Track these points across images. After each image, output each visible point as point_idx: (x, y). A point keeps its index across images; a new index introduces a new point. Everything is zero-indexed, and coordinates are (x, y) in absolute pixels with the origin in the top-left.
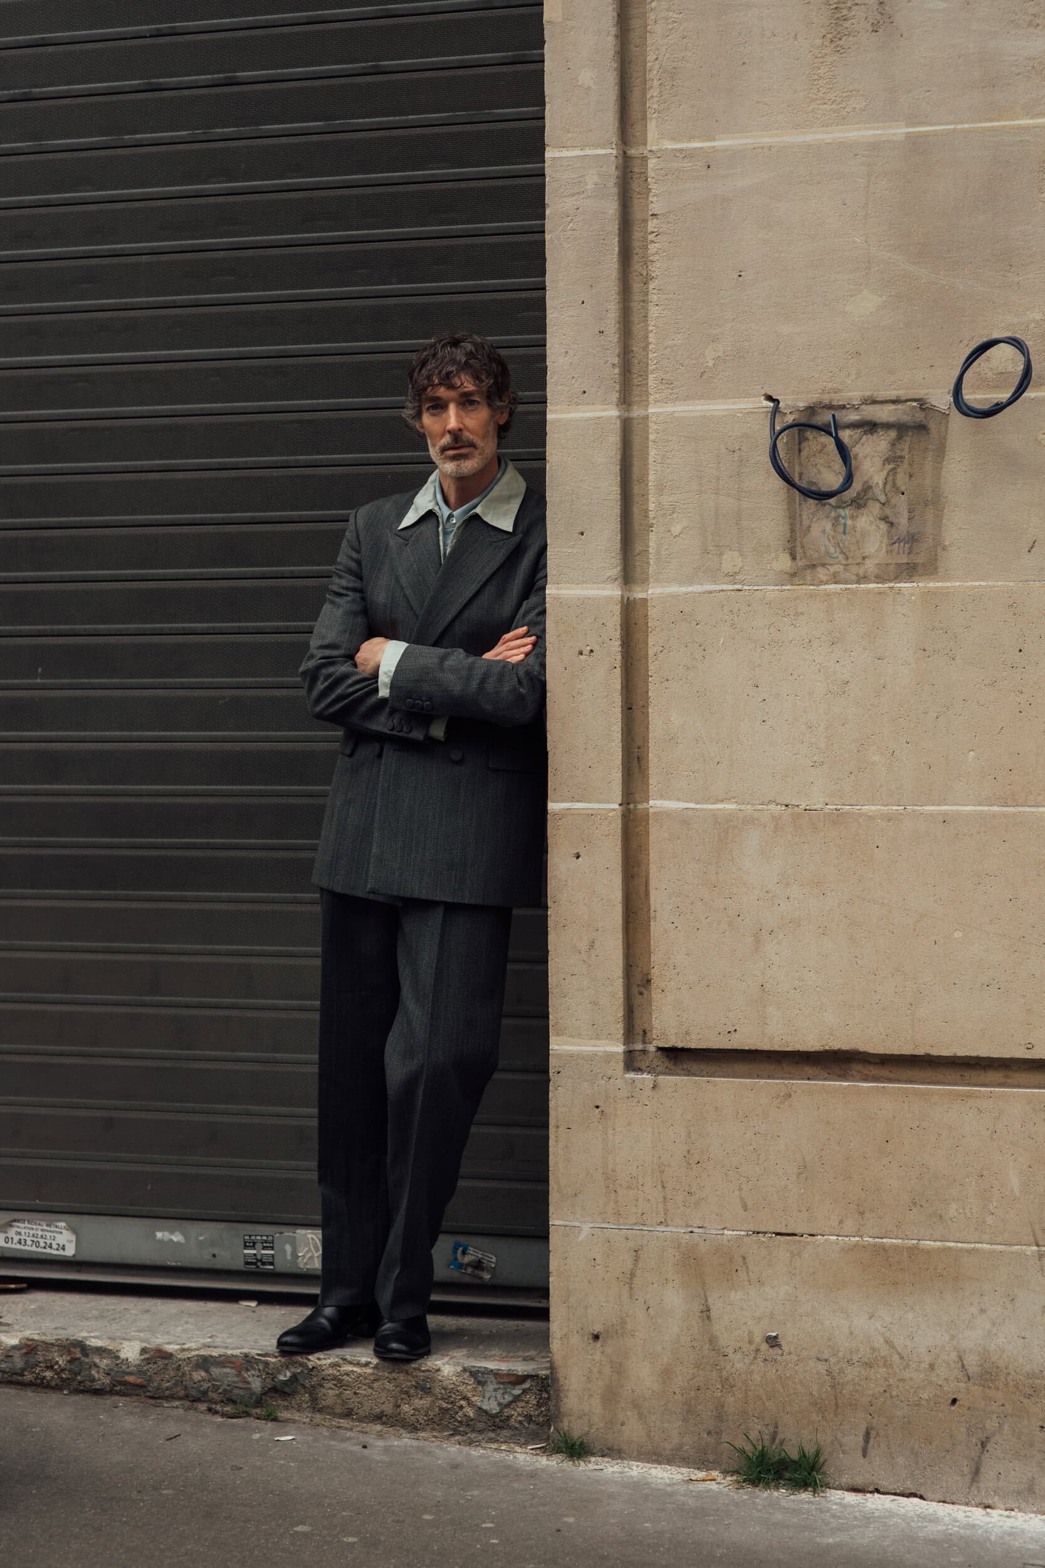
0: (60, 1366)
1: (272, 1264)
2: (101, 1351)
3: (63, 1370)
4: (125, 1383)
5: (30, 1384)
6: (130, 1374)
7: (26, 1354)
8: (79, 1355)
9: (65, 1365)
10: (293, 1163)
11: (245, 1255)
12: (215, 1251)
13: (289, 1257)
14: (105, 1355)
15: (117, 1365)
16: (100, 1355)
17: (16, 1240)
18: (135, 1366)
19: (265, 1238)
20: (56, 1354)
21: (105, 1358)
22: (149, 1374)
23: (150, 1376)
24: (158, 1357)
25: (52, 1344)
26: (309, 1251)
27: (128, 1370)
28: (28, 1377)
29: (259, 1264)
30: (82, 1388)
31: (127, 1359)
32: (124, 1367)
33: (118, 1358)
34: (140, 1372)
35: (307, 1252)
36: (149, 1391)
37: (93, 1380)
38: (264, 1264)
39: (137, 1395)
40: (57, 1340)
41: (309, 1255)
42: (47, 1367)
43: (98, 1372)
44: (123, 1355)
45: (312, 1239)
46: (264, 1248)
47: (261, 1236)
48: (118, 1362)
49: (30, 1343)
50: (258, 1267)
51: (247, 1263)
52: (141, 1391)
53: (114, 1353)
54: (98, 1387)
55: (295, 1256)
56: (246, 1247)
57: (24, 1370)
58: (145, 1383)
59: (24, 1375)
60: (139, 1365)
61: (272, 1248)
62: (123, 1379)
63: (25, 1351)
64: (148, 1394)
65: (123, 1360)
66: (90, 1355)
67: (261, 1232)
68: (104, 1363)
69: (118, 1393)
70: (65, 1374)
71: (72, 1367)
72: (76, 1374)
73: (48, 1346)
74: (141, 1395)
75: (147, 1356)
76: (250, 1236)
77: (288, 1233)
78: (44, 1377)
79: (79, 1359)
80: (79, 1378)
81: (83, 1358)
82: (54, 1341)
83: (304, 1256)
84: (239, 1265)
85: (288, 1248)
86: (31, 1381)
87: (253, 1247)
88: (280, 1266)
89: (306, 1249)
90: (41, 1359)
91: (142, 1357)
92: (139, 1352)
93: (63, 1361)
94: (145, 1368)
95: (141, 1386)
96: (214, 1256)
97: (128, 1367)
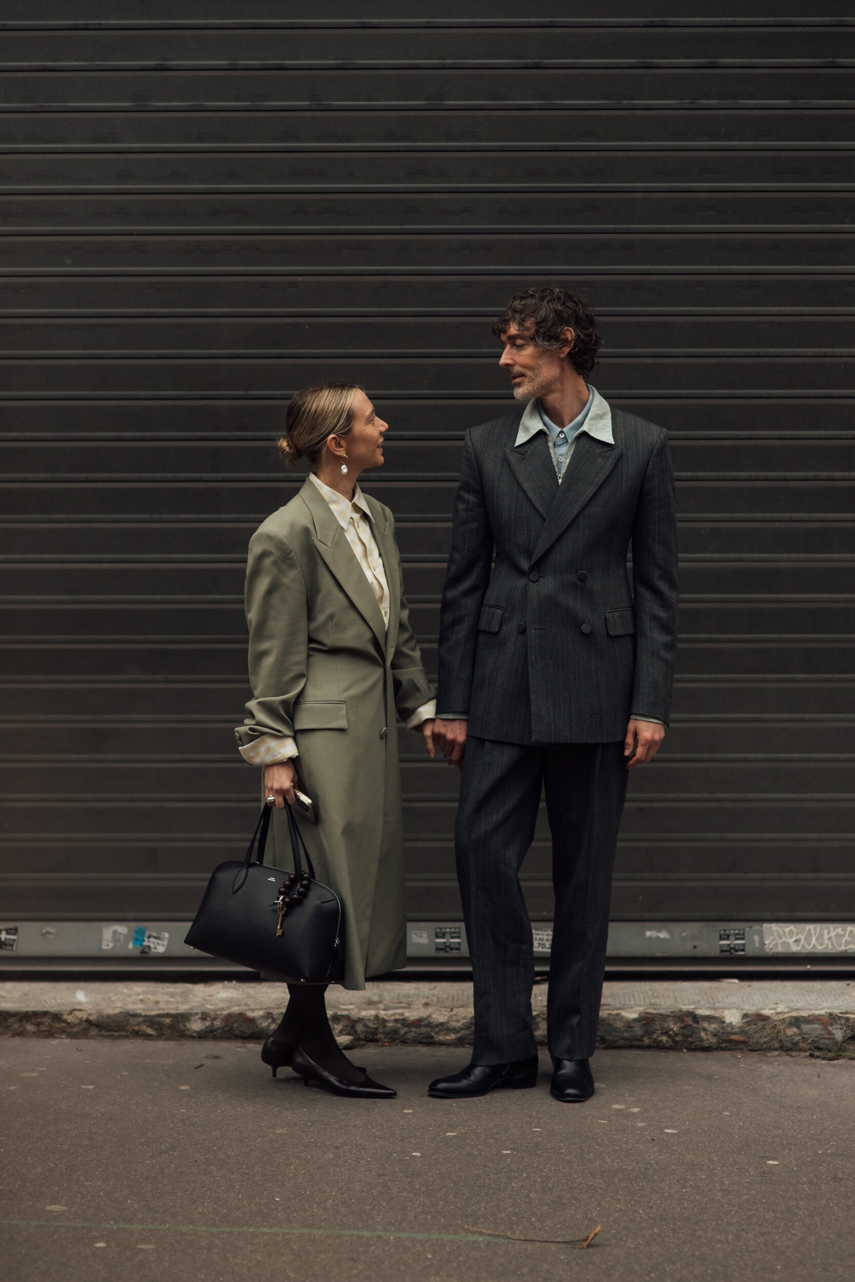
0: (674, 1032)
1: (743, 950)
2: (708, 1018)
3: (676, 1035)
4: (730, 1041)
5: (648, 1047)
6: (734, 1033)
7: (645, 1024)
8: (691, 1023)
9: (679, 1030)
10: (761, 875)
11: (721, 946)
12: (696, 943)
13: (757, 945)
14: (712, 1021)
15: (723, 1028)
16: (708, 1021)
18: (739, 1028)
19: (737, 932)
20: (671, 1023)
21: (713, 1023)
22: (750, 1033)
23: (751, 1034)
24: (758, 1020)
25: (668, 1016)
26: (774, 939)
27: (733, 1031)
28: (647, 1041)
29: (732, 951)
30: (693, 1047)
31: (731, 1023)
32: (729, 1029)
33: (724, 1022)
34: (742, 1031)
35: (772, 941)
36: (750, 1046)
37: (702, 1040)
38: (736, 951)
39: (740, 1049)
40: (672, 1012)
41: (774, 942)
42: (663, 1033)
43: (706, 1035)
44: (728, 1020)
45: (777, 930)
46: (736, 939)
47: (735, 930)
48: (724, 1025)
49: (649, 1016)
50: (731, 953)
51: (722, 951)
52: (742, 1046)
53: (720, 1019)
54: (706, 1045)
55: (762, 943)
56: (721, 939)
57: (643, 1036)
58: (747, 1040)
59: (643, 1041)
60: (742, 1027)
61: (743, 939)
62: (728, 1038)
63: (644, 1022)
64: (749, 1048)
65: (728, 1024)
66: (700, 1022)
67: (734, 927)
68: (713, 1027)
69: (723, 1049)
70: (678, 1037)
71: (685, 1032)
72: (687, 1037)
73: (663, 1017)
74: (743, 1049)
75: (749, 1019)
76: (725, 931)
77: (756, 927)
78: (661, 1041)
79: (690, 1025)
80: (690, 1039)
81: (694, 1025)
82: (669, 1014)
83: (770, 943)
84: (716, 952)
85: (757, 938)
86: (649, 1045)
87: (728, 938)
88: (749, 952)
89: (771, 938)
90: (658, 1027)
91: (744, 1021)
92: (741, 1016)
93: (677, 1027)
94: (747, 1029)
95: (743, 1042)
96: (695, 947)
97: (732, 1029)
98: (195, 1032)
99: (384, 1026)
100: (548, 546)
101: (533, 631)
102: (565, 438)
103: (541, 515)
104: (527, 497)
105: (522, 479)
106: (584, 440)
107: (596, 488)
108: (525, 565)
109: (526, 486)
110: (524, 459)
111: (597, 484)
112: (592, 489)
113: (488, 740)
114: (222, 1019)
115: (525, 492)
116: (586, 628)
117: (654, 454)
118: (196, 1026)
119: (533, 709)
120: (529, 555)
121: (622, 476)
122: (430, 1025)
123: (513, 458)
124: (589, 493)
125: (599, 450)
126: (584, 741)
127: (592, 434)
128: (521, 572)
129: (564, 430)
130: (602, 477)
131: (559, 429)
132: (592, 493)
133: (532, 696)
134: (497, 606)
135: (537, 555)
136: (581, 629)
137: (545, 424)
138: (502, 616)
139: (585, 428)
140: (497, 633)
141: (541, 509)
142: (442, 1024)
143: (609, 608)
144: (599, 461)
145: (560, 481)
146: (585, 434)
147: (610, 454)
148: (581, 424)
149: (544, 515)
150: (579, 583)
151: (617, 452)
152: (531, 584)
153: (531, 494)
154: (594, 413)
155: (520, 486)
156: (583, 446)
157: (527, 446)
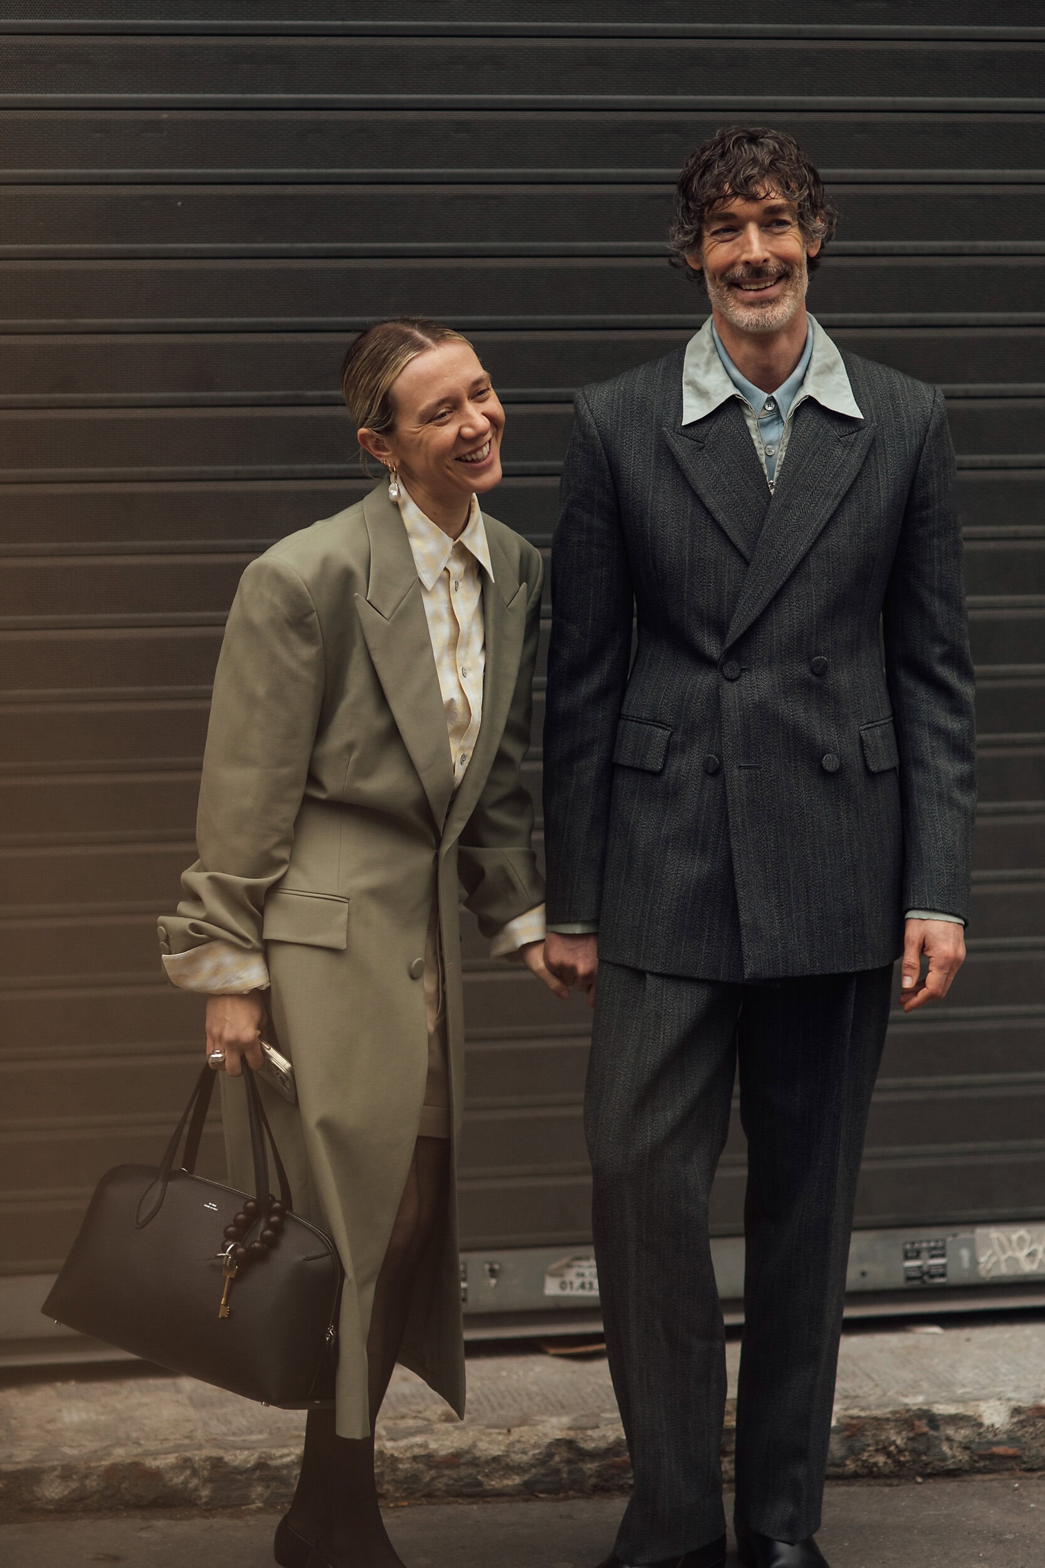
0: (897, 1447)
1: (943, 1275)
2: (955, 1420)
3: (900, 1451)
4: (992, 1457)
5: (855, 1477)
6: (998, 1443)
7: (849, 1437)
8: (926, 1429)
9: (906, 1444)
10: (971, 1146)
11: (907, 1269)
12: (866, 1267)
13: (966, 1263)
14: (961, 1424)
15: (980, 1434)
16: (955, 1424)
17: (577, 1282)
18: (1005, 1433)
19: (932, 1244)
20: (892, 1431)
21: (962, 1428)
22: (1024, 1440)
23: (1026, 1443)
24: (1039, 1417)
25: (888, 1420)
26: (994, 1254)
27: (995, 1439)
28: (851, 1466)
29: (926, 1278)
30: (929, 1471)
31: (993, 1425)
32: (990, 1436)
33: (981, 1425)
34: (1012, 1439)
35: (990, 1256)
36: (1024, 1463)
37: (944, 1459)
38: (932, 1277)
39: (1008, 1470)
40: (894, 1413)
41: (994, 1259)
42: (877, 1450)
43: (951, 1449)
44: (987, 1421)
45: (998, 1239)
46: (933, 1257)
47: (929, 1241)
48: (981, 1430)
49: (854, 1422)
50: (924, 1282)
51: (909, 1279)
52: (1011, 1464)
53: (975, 1420)
54: (952, 1467)
55: (974, 1262)
56: (907, 1257)
57: (845, 1458)
58: (1019, 1453)
59: (845, 1465)
60: (1011, 1431)
61: (943, 1256)
62: (989, 1452)
63: (847, 1433)
64: (1024, 1466)
65: (988, 1427)
66: (942, 1428)
67: (928, 1237)
68: (962, 1434)
69: (979, 1471)
70: (904, 1456)
71: (916, 1445)
72: (919, 1454)
73: (879, 1422)
74: (1014, 1470)
75: (1022, 1417)
76: (913, 1243)
77: (964, 1234)
78: (875, 1464)
79: (925, 1434)
80: (924, 1458)
81: (931, 1433)
82: (889, 1416)
83: (987, 1261)
84: (899, 1281)
85: (965, 1253)
86: (855, 1472)
87: (917, 1255)
88: (954, 1277)
89: (989, 1252)
90: (870, 1441)
91: (1015, 1420)
92: (1009, 1413)
93: (902, 1439)
94: (1019, 1434)
95: (1014, 1457)
96: (863, 1274)
97: (995, 1435)
98: (51, 1501)
99: (395, 1470)
100: (755, 613)
101: (736, 772)
102: (777, 409)
103: (741, 555)
104: (715, 522)
105: (701, 487)
106: (808, 414)
107: (837, 502)
108: (712, 648)
109: (710, 501)
110: (701, 449)
111: (836, 497)
112: (831, 504)
113: (652, 973)
114: (99, 1476)
115: (708, 512)
116: (830, 762)
117: (930, 434)
118: (53, 1490)
119: (744, 917)
120: (720, 629)
121: (877, 477)
122: (475, 1463)
123: (681, 448)
124: (824, 512)
125: (835, 431)
126: (836, 971)
127: (823, 402)
128: (703, 660)
129: (774, 394)
130: (844, 482)
131: (766, 395)
132: (831, 512)
133: (741, 893)
134: (658, 722)
135: (735, 630)
136: (822, 764)
137: (736, 385)
138: (668, 742)
139: (809, 390)
140: (661, 772)
141: (742, 546)
142: (496, 1459)
143: (865, 721)
144: (838, 451)
145: (772, 491)
146: (810, 402)
147: (855, 439)
148: (801, 383)
149: (747, 554)
150: (814, 678)
151: (867, 433)
152: (726, 685)
153: (720, 517)
154: (818, 364)
155: (698, 499)
156: (808, 425)
157: (707, 426)
